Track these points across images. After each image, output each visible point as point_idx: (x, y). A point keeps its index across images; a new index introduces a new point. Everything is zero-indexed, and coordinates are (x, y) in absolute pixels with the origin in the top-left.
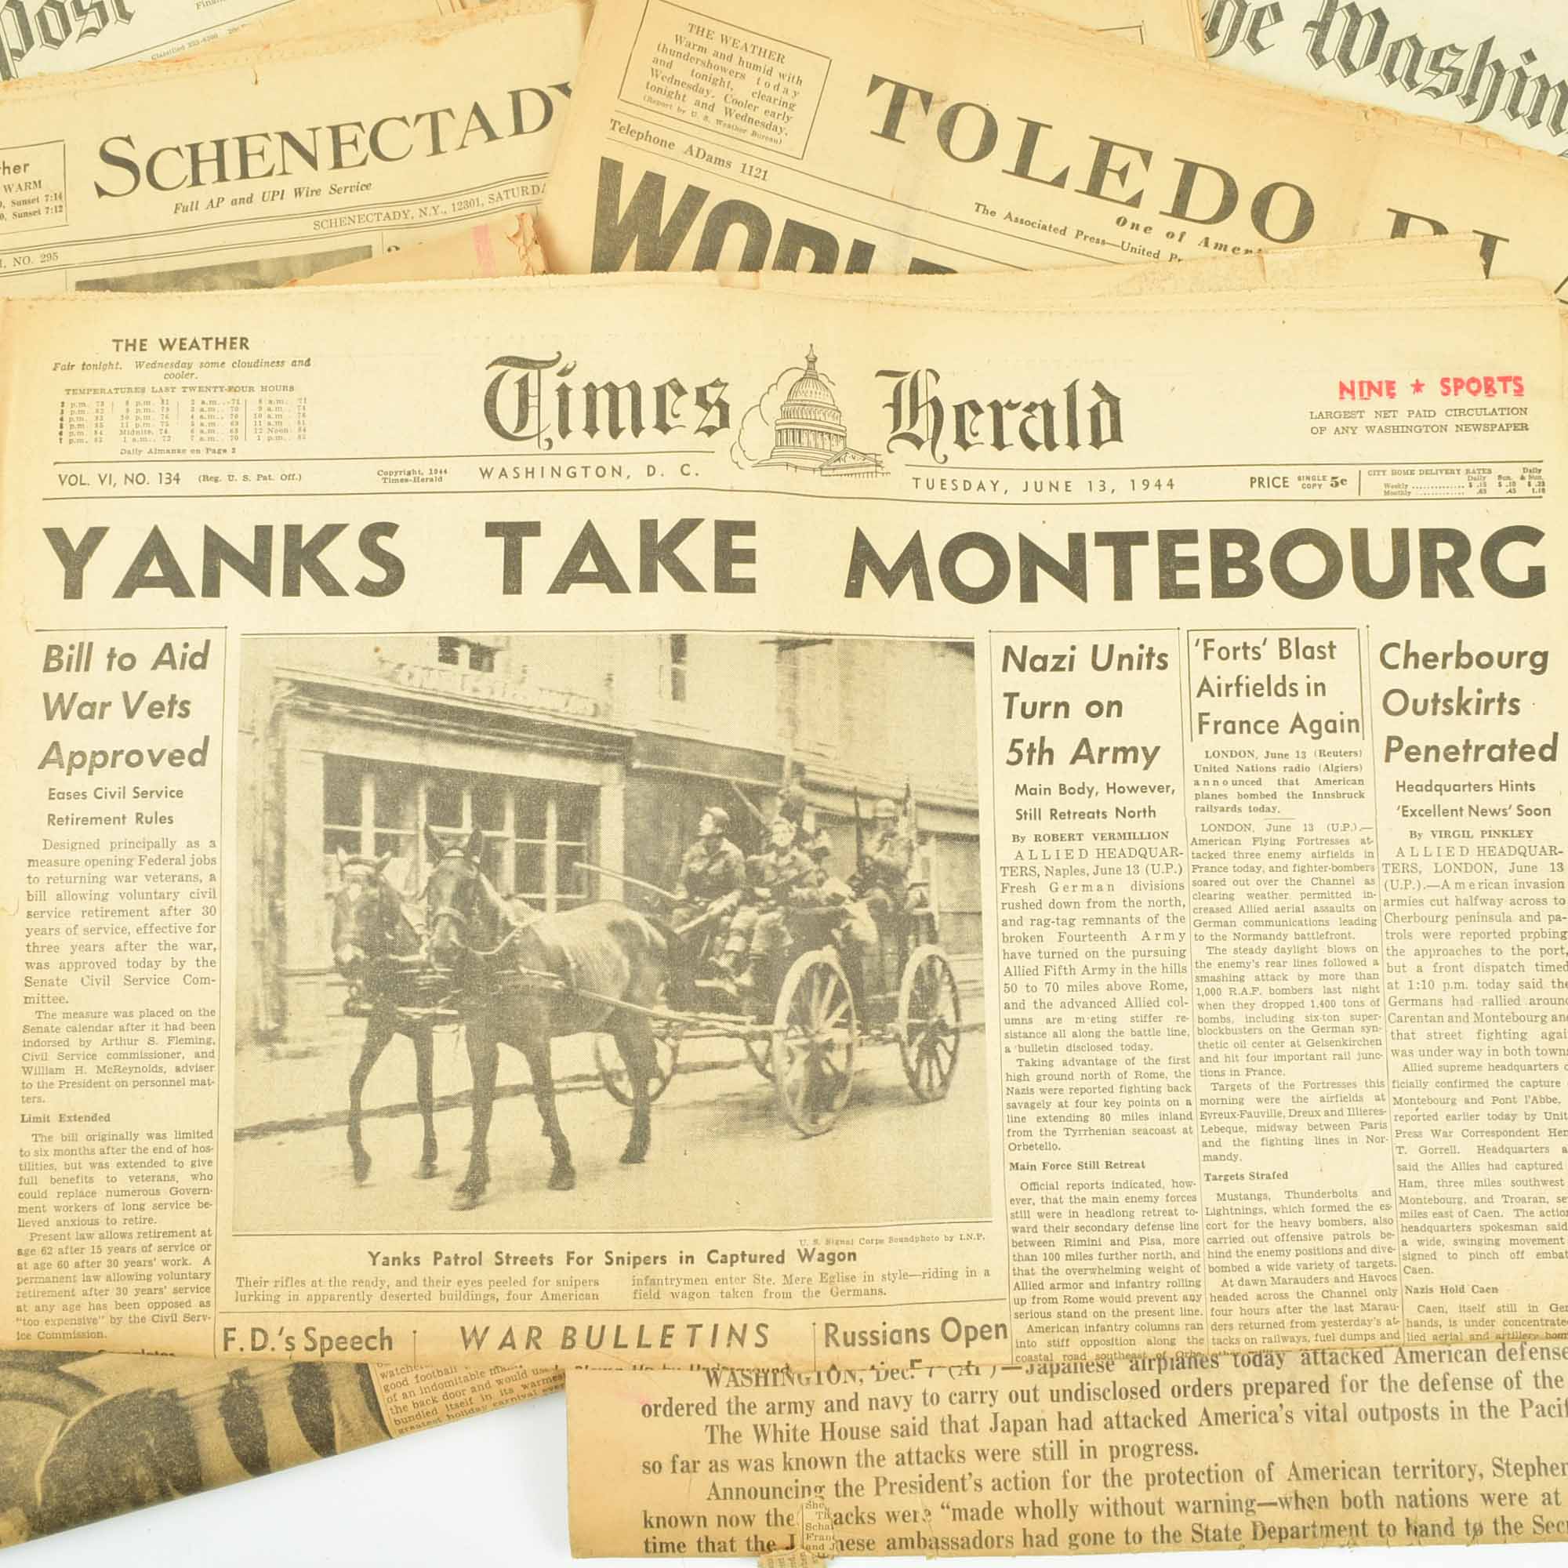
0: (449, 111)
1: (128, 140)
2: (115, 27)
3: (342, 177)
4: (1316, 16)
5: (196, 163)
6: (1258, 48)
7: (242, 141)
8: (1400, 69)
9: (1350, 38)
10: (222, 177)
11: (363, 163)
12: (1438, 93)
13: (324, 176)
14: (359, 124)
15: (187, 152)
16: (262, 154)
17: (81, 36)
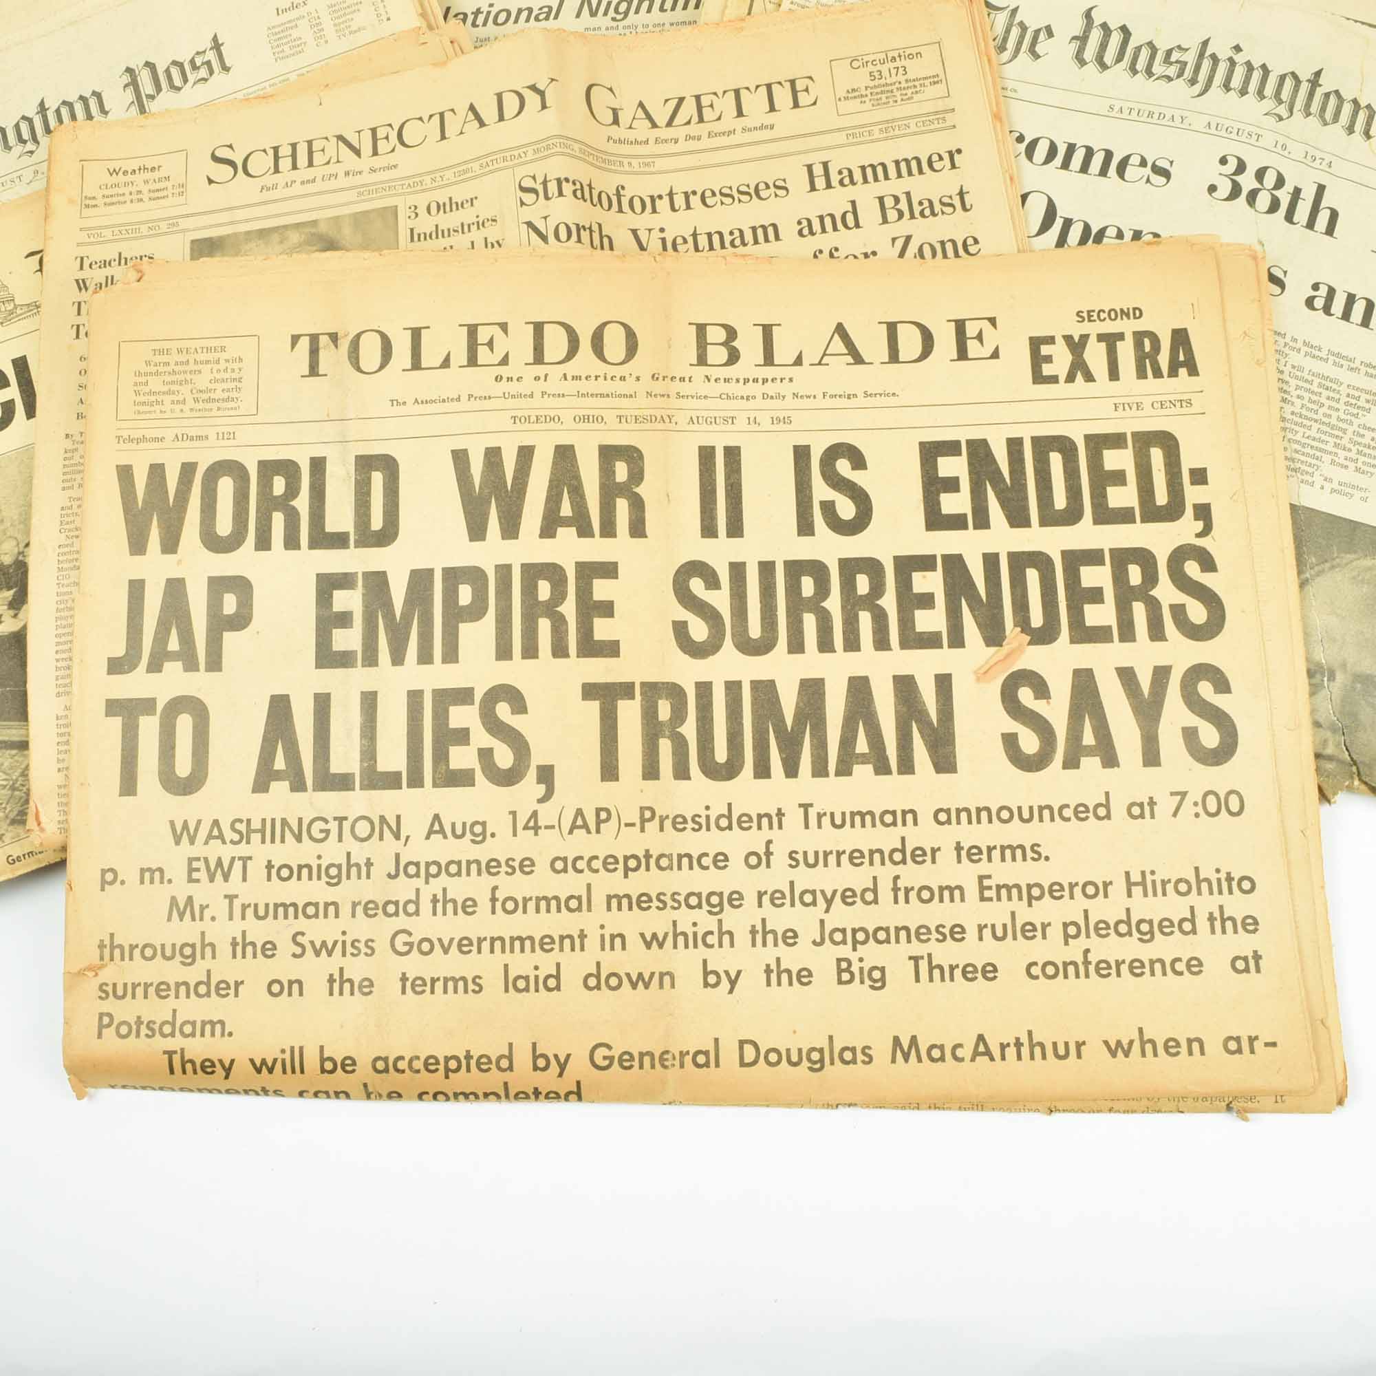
0: (452, 110)
1: (230, 146)
2: (219, 77)
3: (377, 162)
4: (1078, 32)
5: (276, 158)
6: (1037, 56)
7: (310, 143)
8: (1141, 64)
9: (1103, 46)
10: (295, 167)
11: (393, 150)
12: (1169, 79)
13: (367, 161)
14: (390, 125)
15: (271, 152)
16: (323, 150)
17: (195, 83)
